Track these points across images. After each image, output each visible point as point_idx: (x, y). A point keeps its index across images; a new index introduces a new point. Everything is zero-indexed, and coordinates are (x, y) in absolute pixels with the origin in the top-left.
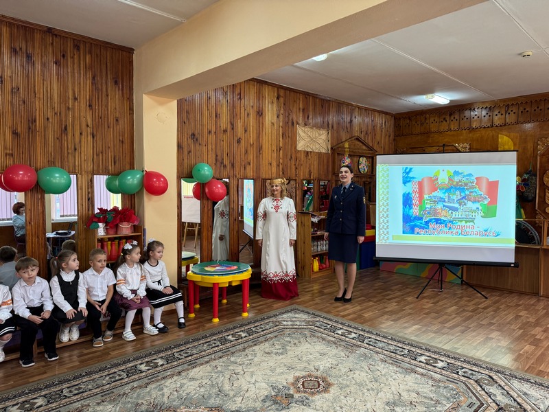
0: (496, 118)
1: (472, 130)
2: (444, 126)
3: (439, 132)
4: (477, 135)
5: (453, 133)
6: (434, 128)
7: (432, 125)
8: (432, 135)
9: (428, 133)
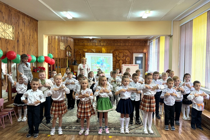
0: (101, 44)
1: (96, 46)
2: (89, 44)
3: (87, 45)
4: (97, 47)
5: (91, 46)
6: (86, 44)
7: (85, 43)
8: (85, 46)
9: (84, 45)
